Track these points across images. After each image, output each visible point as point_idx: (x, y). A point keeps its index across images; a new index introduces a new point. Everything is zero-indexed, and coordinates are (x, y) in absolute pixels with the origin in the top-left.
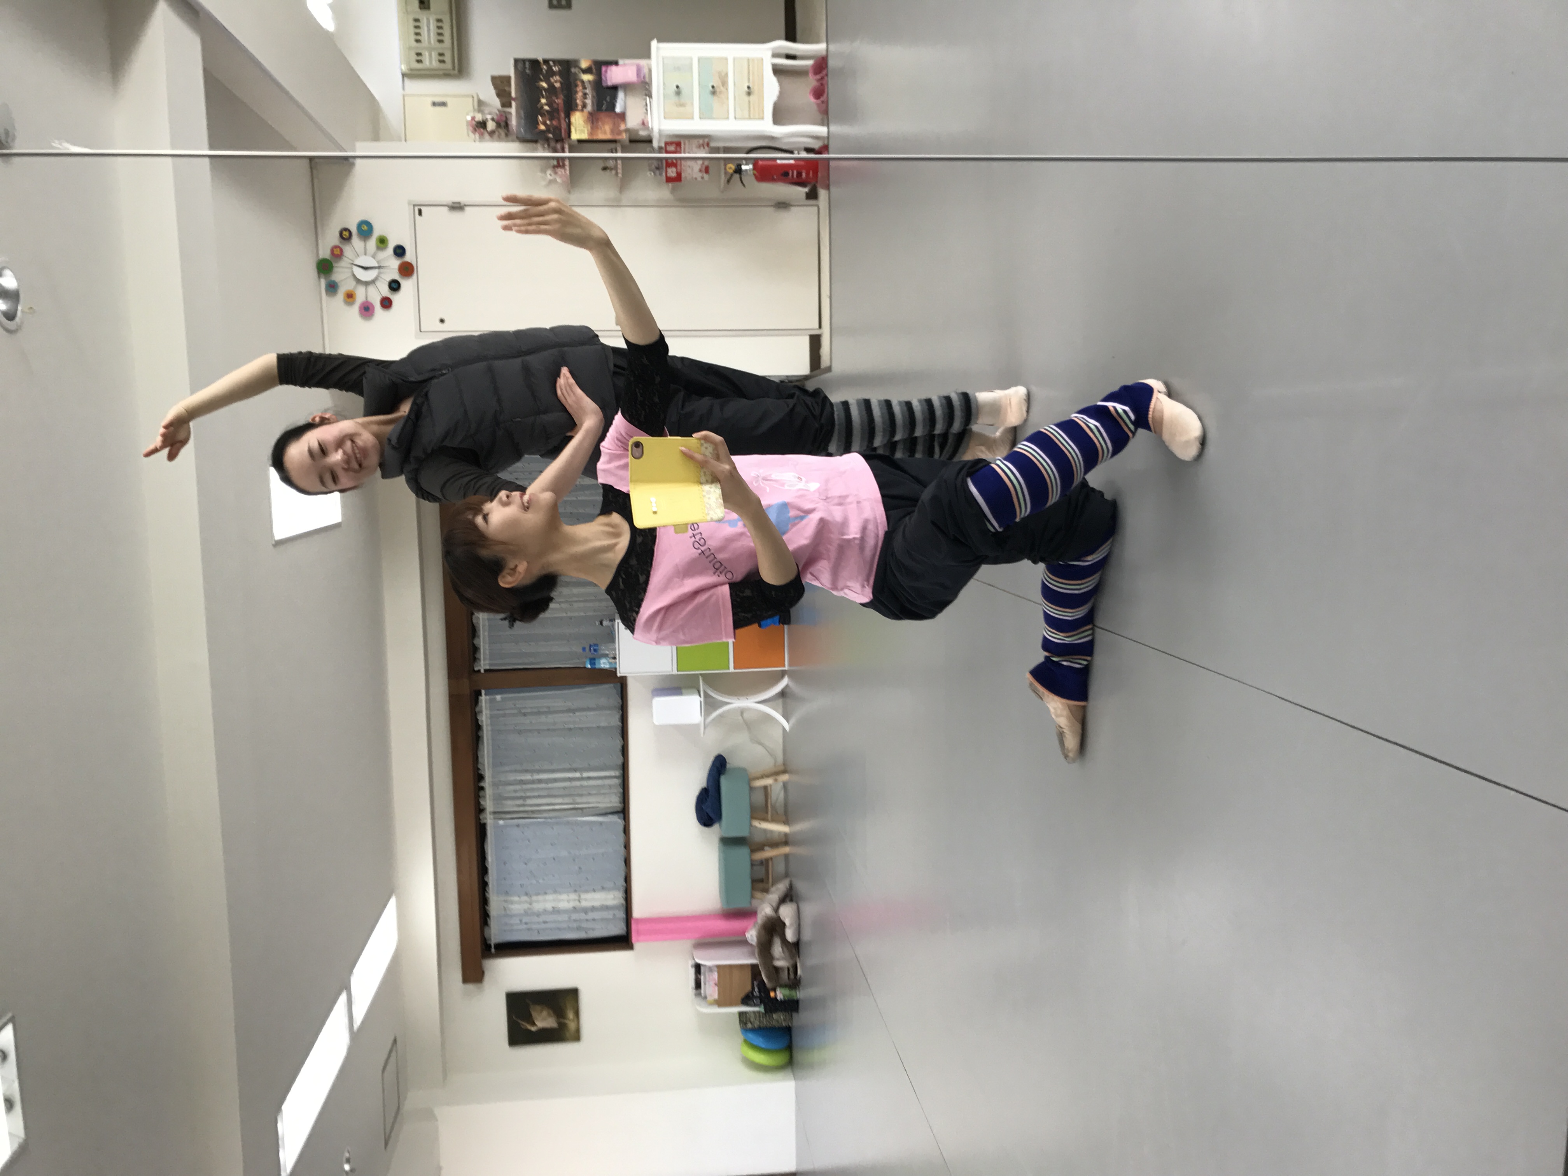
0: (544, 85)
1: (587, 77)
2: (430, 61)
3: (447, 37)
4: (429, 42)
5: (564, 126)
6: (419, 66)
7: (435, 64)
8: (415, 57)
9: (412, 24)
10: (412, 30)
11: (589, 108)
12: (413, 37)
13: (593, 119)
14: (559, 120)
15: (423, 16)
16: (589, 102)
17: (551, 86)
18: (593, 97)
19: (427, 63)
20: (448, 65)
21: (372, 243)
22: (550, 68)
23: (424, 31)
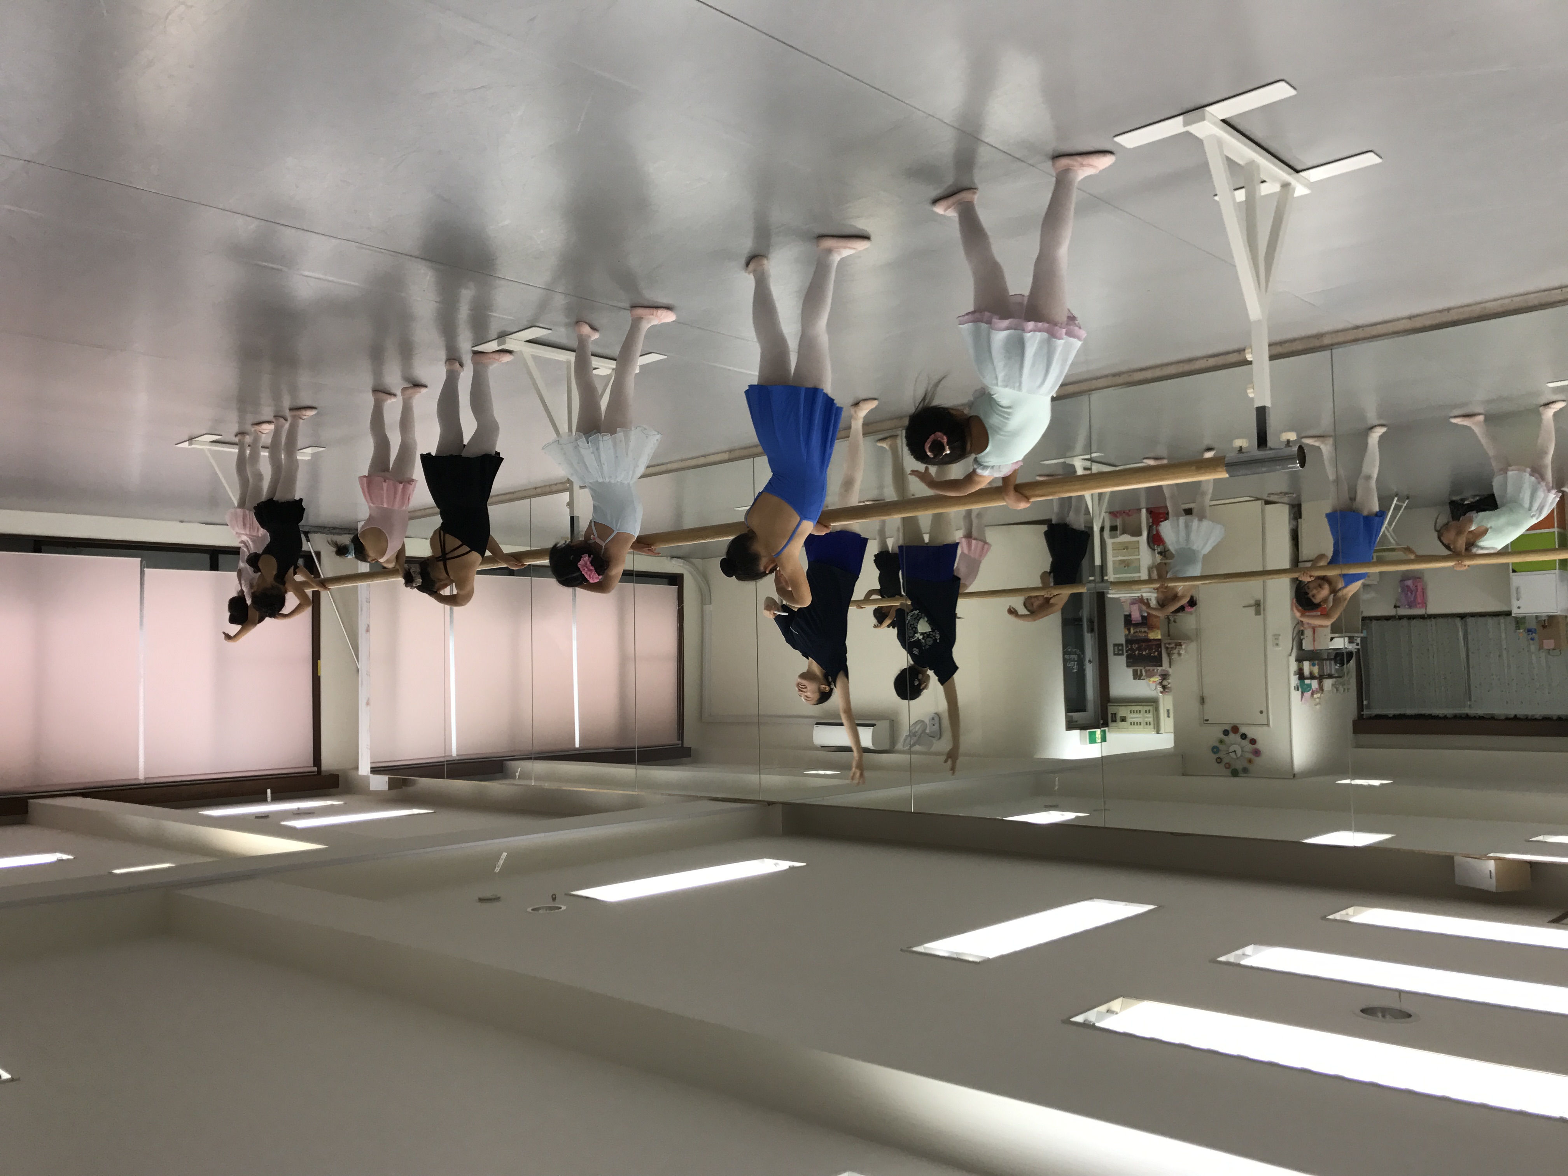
0: (1137, 652)
1: (1132, 631)
2: (1150, 718)
3: (1138, 708)
4: (1140, 717)
5: (1155, 643)
6: (1152, 723)
7: (1150, 715)
8: (1148, 726)
9: (1132, 726)
10: (1136, 726)
11: (1146, 629)
12: (1139, 726)
13: (1152, 628)
14: (1152, 645)
15: (1129, 720)
16: (1143, 630)
17: (1138, 649)
18: (1141, 627)
19: (1151, 720)
20: (1151, 708)
21: (1222, 747)
22: (1129, 650)
23: (1136, 720)
